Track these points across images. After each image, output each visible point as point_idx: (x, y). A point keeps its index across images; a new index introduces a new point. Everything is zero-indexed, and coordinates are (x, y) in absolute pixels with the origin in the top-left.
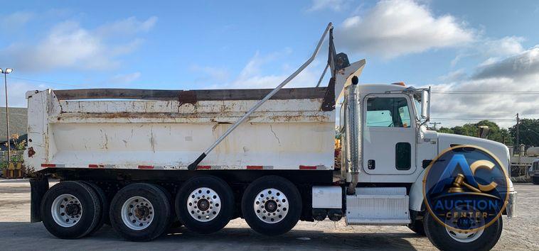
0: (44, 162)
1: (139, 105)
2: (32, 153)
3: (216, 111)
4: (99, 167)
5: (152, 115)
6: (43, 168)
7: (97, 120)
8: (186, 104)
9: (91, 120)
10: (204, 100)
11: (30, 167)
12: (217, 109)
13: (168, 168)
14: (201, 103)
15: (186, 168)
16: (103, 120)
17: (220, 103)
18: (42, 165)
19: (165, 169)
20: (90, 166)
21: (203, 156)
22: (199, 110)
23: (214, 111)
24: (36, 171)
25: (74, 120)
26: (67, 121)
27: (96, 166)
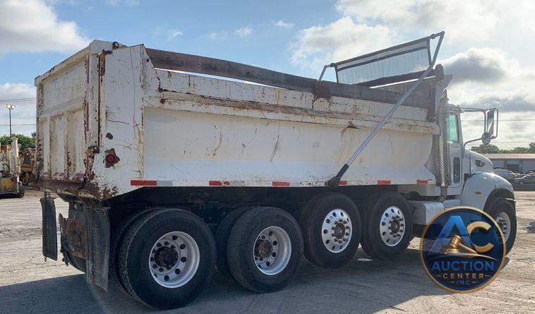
0: (136, 177)
1: (271, 94)
2: (111, 159)
3: (348, 112)
4: (223, 185)
5: (288, 109)
6: (135, 188)
7: (222, 110)
8: (321, 99)
9: (213, 109)
10: (337, 95)
11: (110, 187)
12: (349, 110)
13: (305, 185)
14: (335, 99)
15: (323, 185)
16: (230, 111)
17: (352, 101)
18: (133, 183)
19: (301, 186)
20: (211, 183)
21: (346, 167)
22: (333, 109)
23: (347, 111)
24: (120, 193)
25: (188, 106)
26: (176, 106)
27: (219, 183)
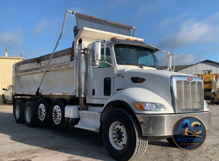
17: (45, 62)
18: (14, 93)
21: (39, 89)
22: (41, 66)
